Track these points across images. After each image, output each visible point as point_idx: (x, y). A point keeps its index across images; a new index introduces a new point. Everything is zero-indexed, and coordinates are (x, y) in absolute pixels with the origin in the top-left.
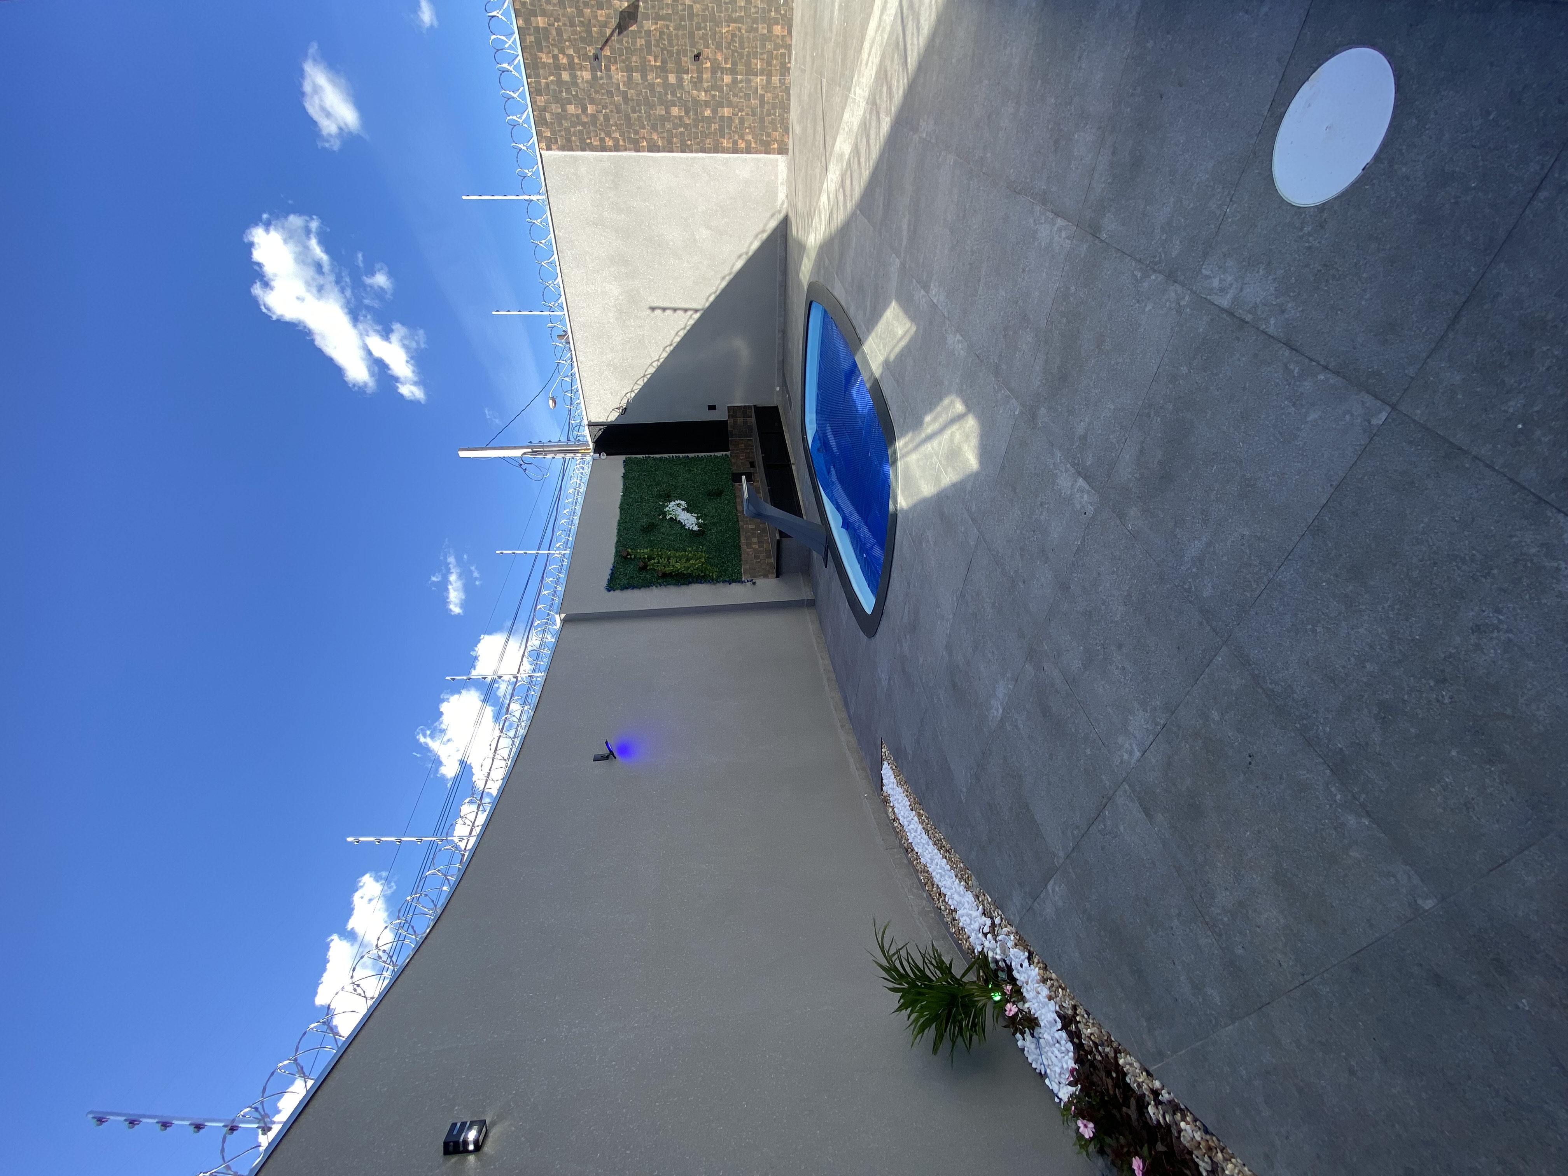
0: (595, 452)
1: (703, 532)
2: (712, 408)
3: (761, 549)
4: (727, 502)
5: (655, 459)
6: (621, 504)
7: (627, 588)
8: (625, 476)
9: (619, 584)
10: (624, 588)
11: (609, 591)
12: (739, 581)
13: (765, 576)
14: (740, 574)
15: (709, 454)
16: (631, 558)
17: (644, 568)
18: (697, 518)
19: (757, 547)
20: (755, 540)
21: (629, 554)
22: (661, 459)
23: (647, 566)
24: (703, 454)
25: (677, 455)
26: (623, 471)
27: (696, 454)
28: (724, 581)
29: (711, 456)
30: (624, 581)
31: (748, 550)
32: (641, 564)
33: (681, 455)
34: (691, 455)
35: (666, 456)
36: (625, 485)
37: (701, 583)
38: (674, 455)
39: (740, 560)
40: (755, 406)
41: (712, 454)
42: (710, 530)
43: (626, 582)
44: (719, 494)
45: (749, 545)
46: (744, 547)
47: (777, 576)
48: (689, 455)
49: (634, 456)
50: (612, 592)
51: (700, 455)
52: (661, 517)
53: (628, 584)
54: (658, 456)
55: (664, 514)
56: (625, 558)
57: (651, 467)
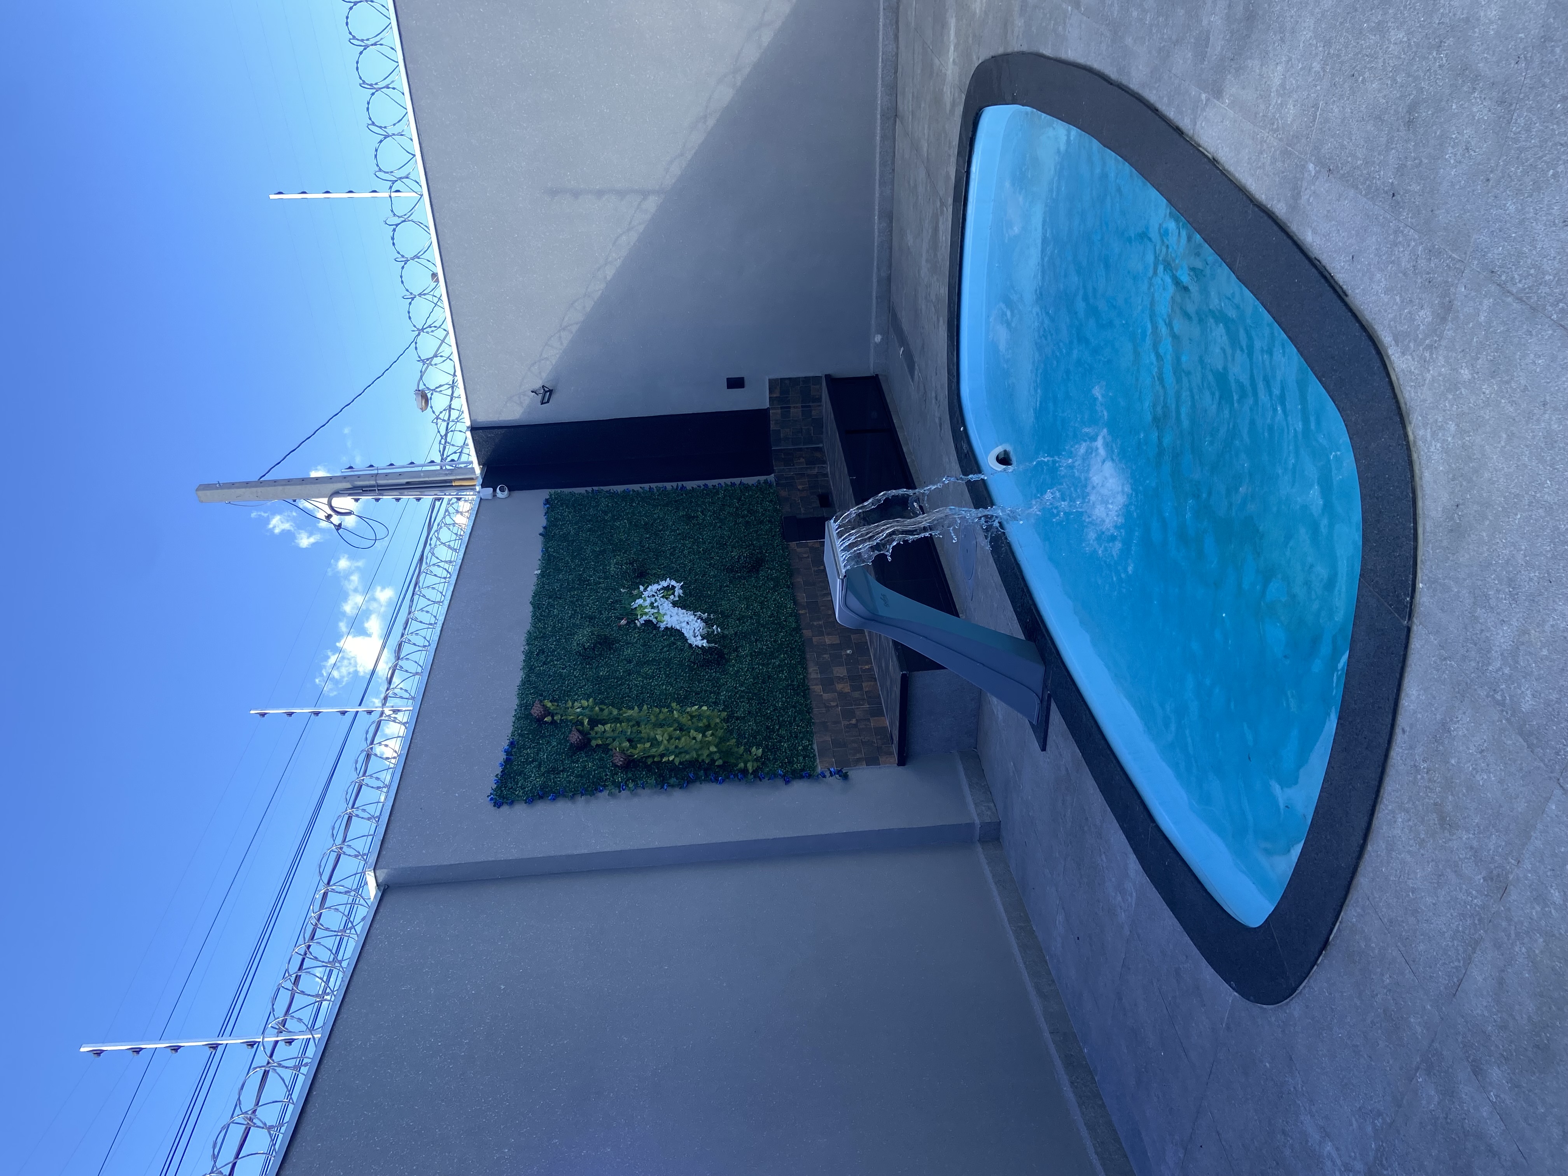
0: (483, 485)
1: (721, 655)
2: (736, 383)
3: (856, 694)
4: (771, 584)
5: (612, 495)
6: (536, 594)
7: (541, 797)
8: (547, 534)
9: (523, 787)
10: (534, 797)
11: (498, 805)
12: (806, 774)
13: (872, 761)
14: (808, 754)
15: (728, 481)
16: (553, 722)
17: (584, 746)
18: (707, 622)
19: (847, 690)
20: (840, 671)
21: (548, 712)
22: (625, 495)
23: (589, 740)
24: (715, 482)
25: (660, 485)
26: (544, 522)
27: (701, 483)
28: (773, 776)
29: (733, 484)
30: (536, 780)
31: (826, 696)
32: (575, 737)
33: (669, 485)
34: (689, 485)
35: (636, 487)
36: (546, 551)
37: (716, 780)
38: (653, 485)
39: (809, 722)
40: (828, 377)
41: (737, 481)
42: (736, 650)
43: (540, 781)
44: (755, 566)
45: (828, 683)
46: (817, 689)
47: (902, 762)
48: (685, 483)
49: (567, 491)
50: (505, 808)
51: (711, 483)
52: (623, 622)
53: (543, 787)
54: (619, 488)
55: (632, 615)
56: (540, 720)
57: (605, 513)
